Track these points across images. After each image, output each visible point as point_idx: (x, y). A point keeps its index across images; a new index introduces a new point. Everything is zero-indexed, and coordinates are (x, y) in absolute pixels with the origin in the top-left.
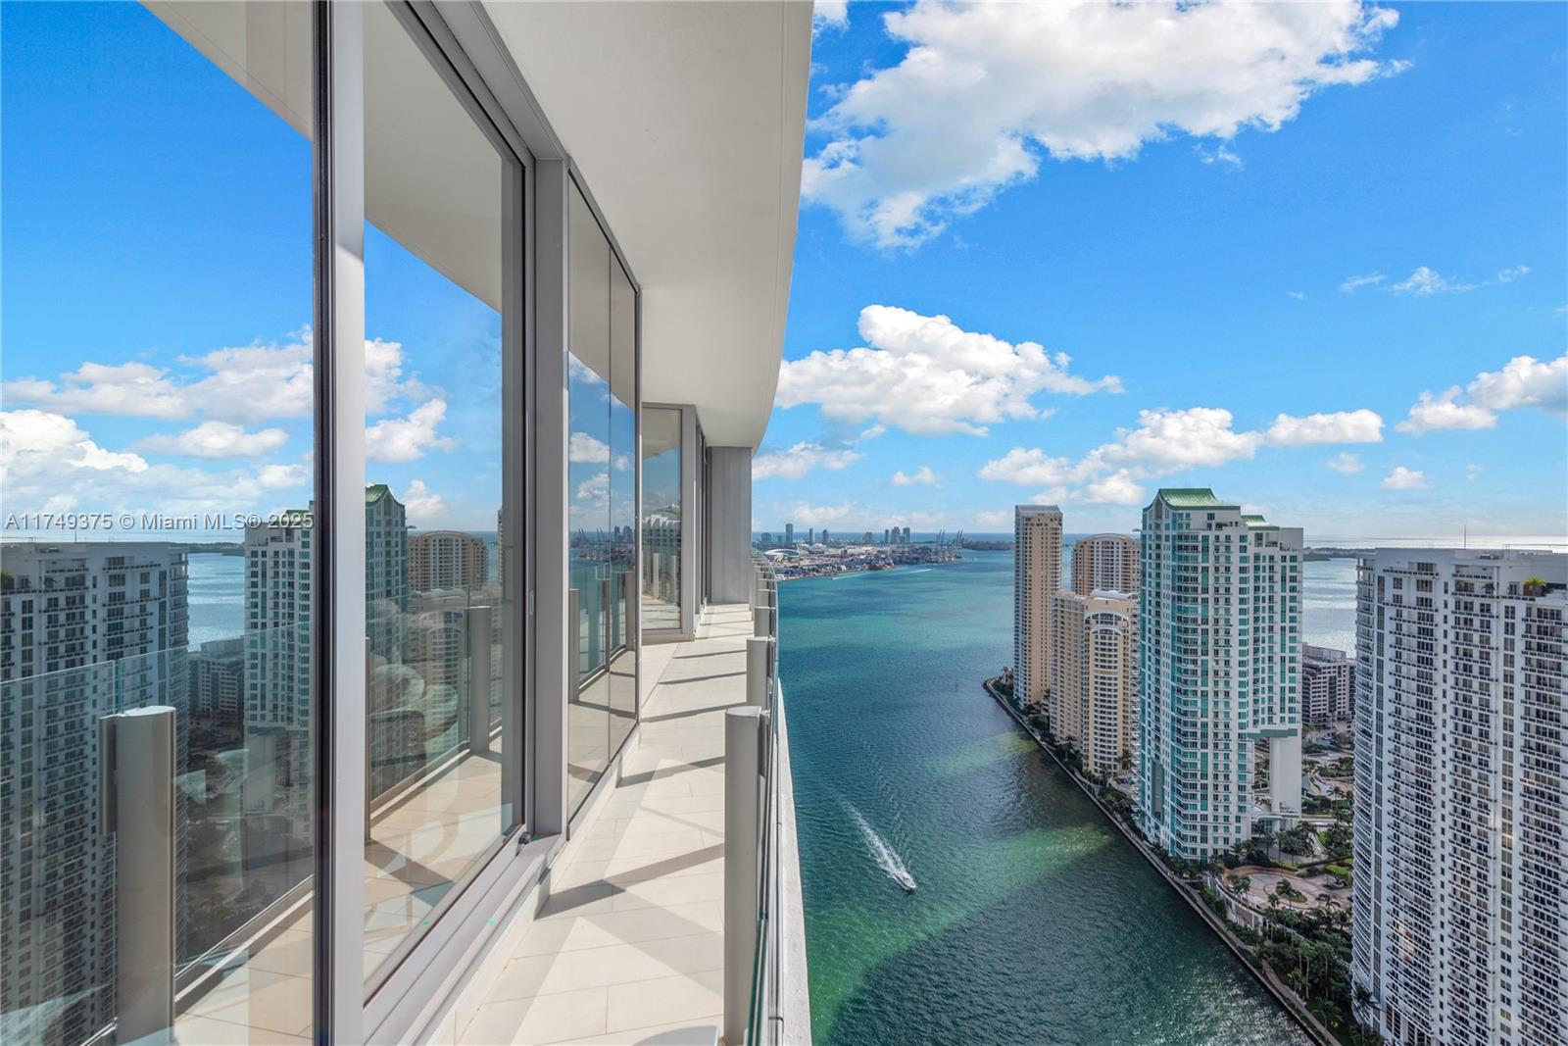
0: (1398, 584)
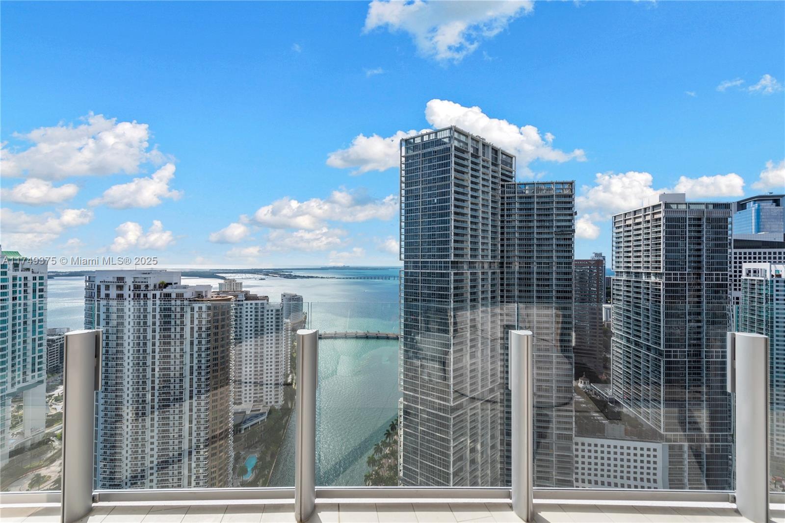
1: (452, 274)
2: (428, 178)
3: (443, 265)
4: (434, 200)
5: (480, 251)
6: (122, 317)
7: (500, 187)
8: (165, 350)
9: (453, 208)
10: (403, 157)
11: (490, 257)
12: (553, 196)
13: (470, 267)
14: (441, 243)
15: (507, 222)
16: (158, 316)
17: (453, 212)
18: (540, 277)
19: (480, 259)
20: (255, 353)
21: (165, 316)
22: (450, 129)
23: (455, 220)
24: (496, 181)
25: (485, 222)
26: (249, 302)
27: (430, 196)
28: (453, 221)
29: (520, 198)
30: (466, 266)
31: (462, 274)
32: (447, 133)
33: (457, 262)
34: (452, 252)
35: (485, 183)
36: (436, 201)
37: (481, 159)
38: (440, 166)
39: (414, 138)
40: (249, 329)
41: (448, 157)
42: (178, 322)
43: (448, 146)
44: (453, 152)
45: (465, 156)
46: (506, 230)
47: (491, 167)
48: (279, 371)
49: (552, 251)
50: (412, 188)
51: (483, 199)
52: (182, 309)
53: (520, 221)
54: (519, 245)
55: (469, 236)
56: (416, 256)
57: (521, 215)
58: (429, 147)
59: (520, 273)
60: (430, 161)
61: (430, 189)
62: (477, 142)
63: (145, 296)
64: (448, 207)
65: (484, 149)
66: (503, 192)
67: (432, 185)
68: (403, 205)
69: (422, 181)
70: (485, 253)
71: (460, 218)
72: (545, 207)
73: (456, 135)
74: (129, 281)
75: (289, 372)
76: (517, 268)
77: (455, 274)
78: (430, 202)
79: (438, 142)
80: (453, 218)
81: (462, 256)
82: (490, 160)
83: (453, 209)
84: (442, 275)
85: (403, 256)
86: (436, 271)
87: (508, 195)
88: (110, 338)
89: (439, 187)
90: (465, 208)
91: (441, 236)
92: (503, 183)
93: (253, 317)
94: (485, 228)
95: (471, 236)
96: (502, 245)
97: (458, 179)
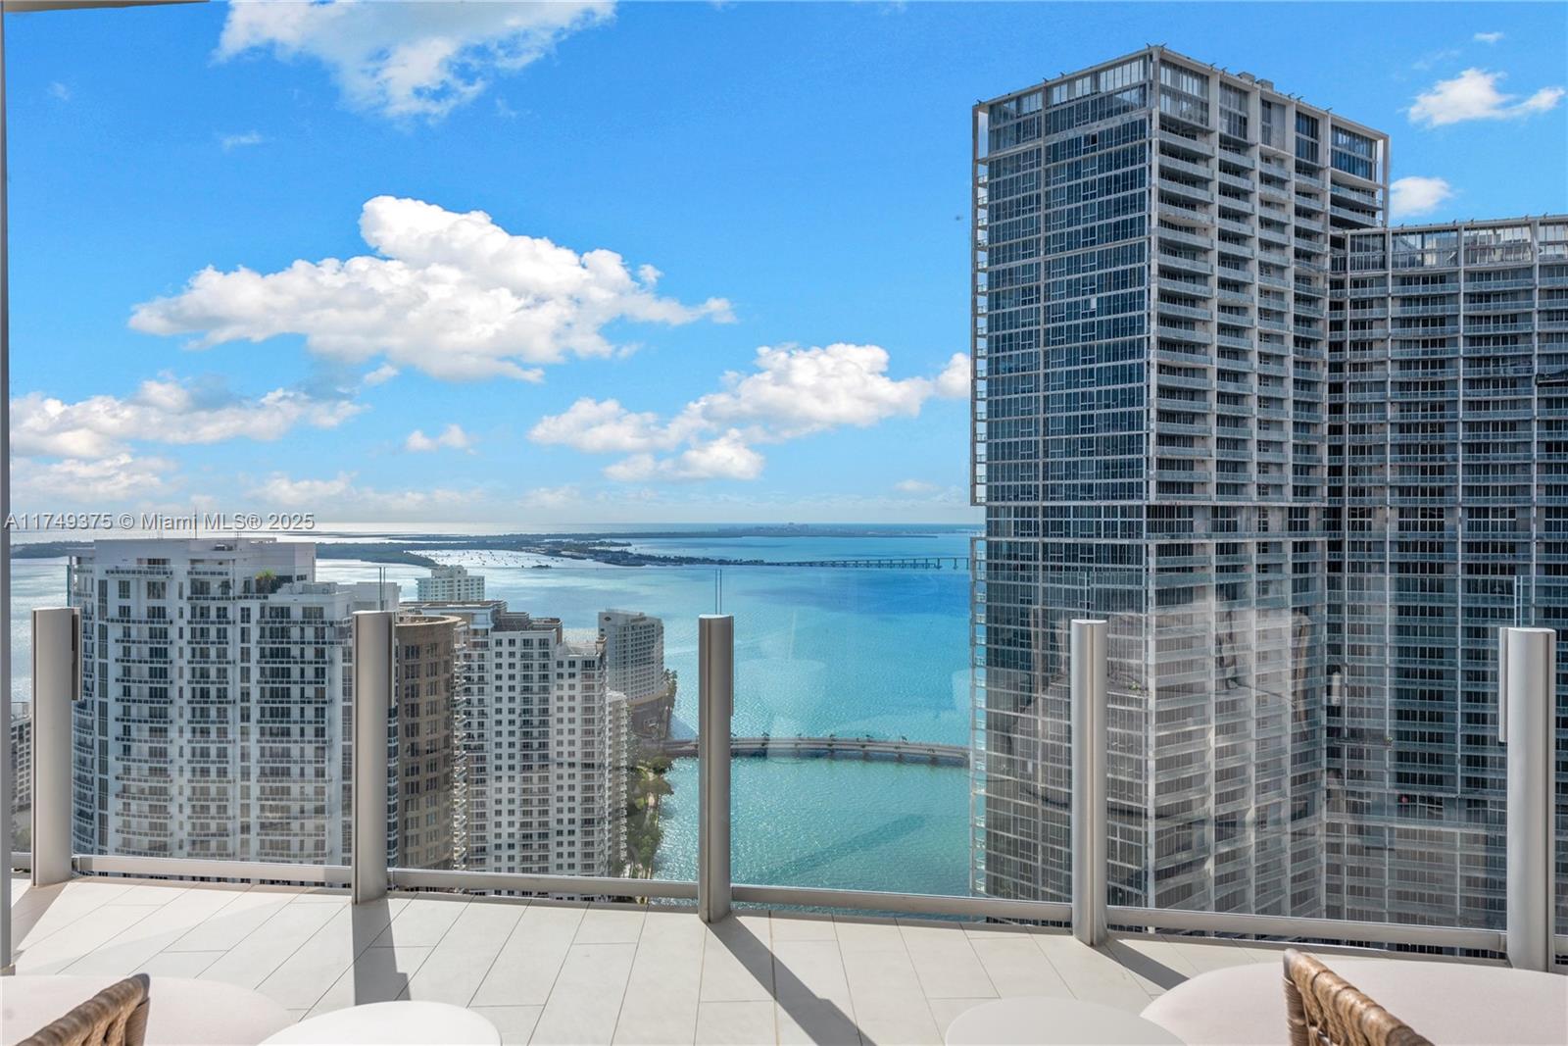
0: (124, 589)
1: (1152, 548)
2: (1066, 230)
3: (1119, 519)
4: (1087, 302)
5: (1253, 469)
6: (163, 673)
7: (1328, 247)
8: (275, 772)
9: (1154, 325)
10: (983, 162)
11: (1288, 491)
12: (1530, 269)
13: (1218, 528)
14: (1114, 445)
15: (1355, 367)
16: (255, 675)
17: (1153, 340)
18: (1480, 558)
19: (1251, 497)
20: (525, 791)
21: (275, 673)
22: (1144, 57)
23: (1161, 368)
24: (1313, 225)
25: (1272, 369)
26: (505, 636)
27: (1073, 288)
28: (1154, 371)
29: (1405, 281)
30: (1201, 524)
31: (1187, 549)
32: (1134, 73)
33: (1170, 510)
34: (1152, 475)
35: (1272, 236)
36: (1094, 305)
37: (1255, 153)
38: (1109, 185)
39: (1019, 99)
40: (505, 717)
41: (1138, 155)
42: (310, 692)
43: (1137, 115)
44: (1156, 135)
45: (1197, 146)
46: (1349, 397)
47: (1295, 180)
48: (596, 849)
49: (1526, 467)
50: (1014, 264)
51: (1264, 292)
52: (320, 653)
53: (1405, 364)
54: (1401, 448)
55: (1212, 420)
56: (1029, 492)
57: (1406, 343)
58: (1071, 125)
59: (1403, 546)
60: (1075, 171)
61: (1074, 264)
62: (1244, 94)
63: (222, 613)
64: (1134, 326)
65: (1266, 118)
66: (1338, 265)
67: (1080, 251)
68: (983, 322)
69: (1047, 239)
70: (1273, 477)
71: (1181, 359)
72: (1500, 312)
73: (1166, 77)
74: (180, 569)
75: (624, 855)
76: (1391, 531)
77: (1162, 550)
78: (1073, 311)
79: (1102, 105)
80: (1154, 360)
81: (1189, 487)
82: (1290, 152)
83: (1154, 330)
84: (1119, 554)
85: (981, 492)
86: (1095, 541)
87: (1357, 274)
88: (134, 734)
89: (1104, 260)
90: (1198, 326)
91: (1115, 421)
92: (1339, 232)
93: (518, 683)
94: (1272, 391)
95: (1221, 419)
96: (1336, 450)
97: (1173, 226)
